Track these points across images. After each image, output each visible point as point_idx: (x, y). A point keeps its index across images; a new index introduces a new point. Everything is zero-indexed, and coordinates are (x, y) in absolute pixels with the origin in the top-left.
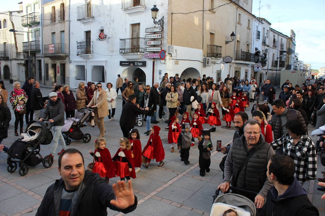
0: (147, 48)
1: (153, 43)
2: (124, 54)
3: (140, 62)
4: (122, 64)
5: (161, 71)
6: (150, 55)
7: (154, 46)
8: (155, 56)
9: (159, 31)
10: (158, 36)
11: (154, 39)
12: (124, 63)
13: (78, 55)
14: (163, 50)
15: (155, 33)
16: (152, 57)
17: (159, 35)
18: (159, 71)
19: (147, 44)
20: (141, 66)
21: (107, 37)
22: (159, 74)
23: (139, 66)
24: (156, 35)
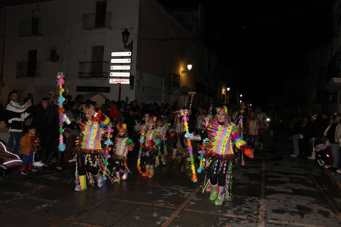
0: (113, 73)
1: (120, 68)
2: (85, 78)
3: (103, 88)
4: (79, 89)
5: (128, 97)
6: (116, 80)
7: (121, 71)
8: (122, 81)
9: (128, 55)
10: (126, 61)
11: (122, 64)
12: (82, 89)
13: (17, 77)
14: (132, 76)
15: (122, 58)
18: (126, 97)
20: (104, 92)
21: (60, 58)
23: (102, 92)
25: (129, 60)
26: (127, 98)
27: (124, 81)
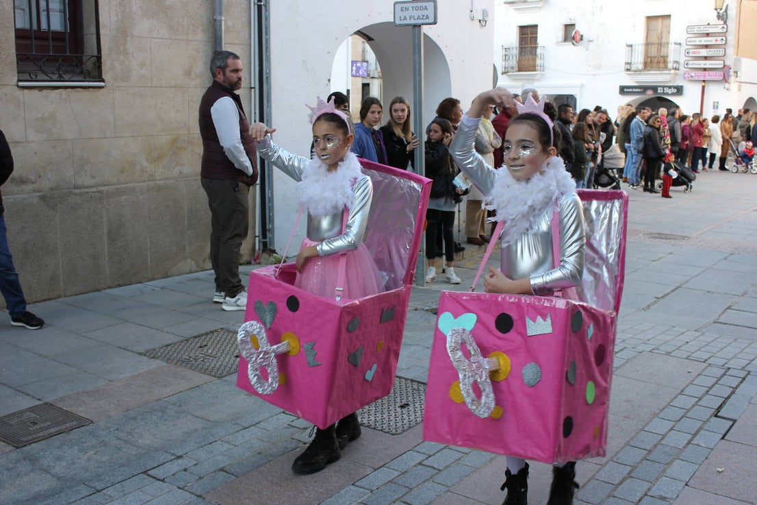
0: (690, 62)
1: (704, 52)
2: (638, 73)
3: (670, 87)
4: (623, 90)
5: (718, 103)
6: (697, 74)
7: (706, 58)
8: (709, 75)
9: (721, 31)
10: (716, 41)
11: (707, 46)
12: (631, 90)
13: (502, 73)
14: (728, 66)
15: (708, 35)
16: (702, 79)
17: (719, 38)
18: (714, 102)
19: (691, 55)
20: (673, 94)
21: (584, 38)
22: (714, 108)
23: (667, 94)
24: (714, 39)
25: (722, 39)
26: (716, 104)
27: (711, 76)
